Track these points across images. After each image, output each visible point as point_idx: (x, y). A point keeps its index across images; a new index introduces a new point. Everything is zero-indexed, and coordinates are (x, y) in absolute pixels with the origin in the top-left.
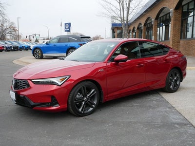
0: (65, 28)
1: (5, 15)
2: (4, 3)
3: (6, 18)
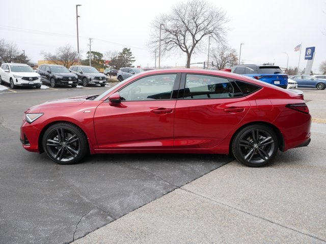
0: (306, 55)
1: (224, 41)
2: (225, 28)
3: (226, 45)
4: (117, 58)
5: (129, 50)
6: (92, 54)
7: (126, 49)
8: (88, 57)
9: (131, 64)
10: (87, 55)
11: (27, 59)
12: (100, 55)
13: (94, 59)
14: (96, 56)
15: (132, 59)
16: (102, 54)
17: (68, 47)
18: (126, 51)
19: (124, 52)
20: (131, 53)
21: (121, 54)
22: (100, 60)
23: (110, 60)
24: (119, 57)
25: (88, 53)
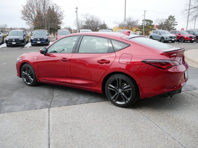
4: (164, 23)
5: (174, 17)
6: (146, 21)
7: (171, 17)
8: (143, 24)
9: (174, 27)
10: (142, 22)
11: (107, 26)
12: (151, 22)
13: (146, 25)
14: (148, 22)
15: (175, 24)
16: (152, 21)
17: (130, 18)
18: (171, 18)
19: (169, 19)
20: (174, 19)
21: (167, 20)
22: (151, 25)
23: (158, 25)
24: (165, 22)
25: (143, 20)
